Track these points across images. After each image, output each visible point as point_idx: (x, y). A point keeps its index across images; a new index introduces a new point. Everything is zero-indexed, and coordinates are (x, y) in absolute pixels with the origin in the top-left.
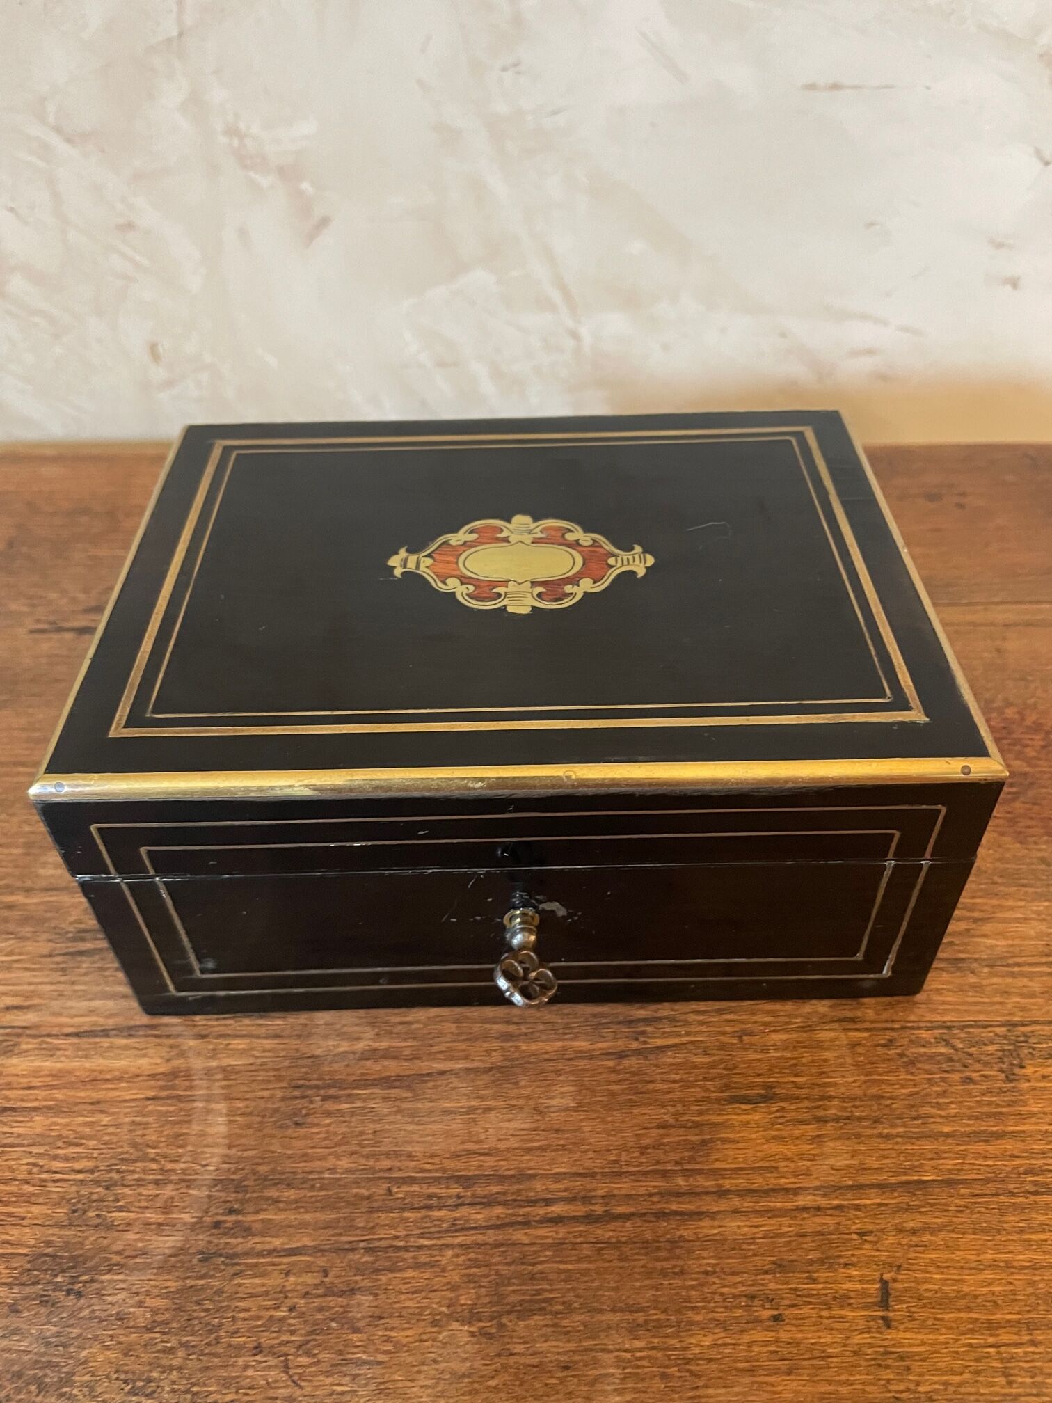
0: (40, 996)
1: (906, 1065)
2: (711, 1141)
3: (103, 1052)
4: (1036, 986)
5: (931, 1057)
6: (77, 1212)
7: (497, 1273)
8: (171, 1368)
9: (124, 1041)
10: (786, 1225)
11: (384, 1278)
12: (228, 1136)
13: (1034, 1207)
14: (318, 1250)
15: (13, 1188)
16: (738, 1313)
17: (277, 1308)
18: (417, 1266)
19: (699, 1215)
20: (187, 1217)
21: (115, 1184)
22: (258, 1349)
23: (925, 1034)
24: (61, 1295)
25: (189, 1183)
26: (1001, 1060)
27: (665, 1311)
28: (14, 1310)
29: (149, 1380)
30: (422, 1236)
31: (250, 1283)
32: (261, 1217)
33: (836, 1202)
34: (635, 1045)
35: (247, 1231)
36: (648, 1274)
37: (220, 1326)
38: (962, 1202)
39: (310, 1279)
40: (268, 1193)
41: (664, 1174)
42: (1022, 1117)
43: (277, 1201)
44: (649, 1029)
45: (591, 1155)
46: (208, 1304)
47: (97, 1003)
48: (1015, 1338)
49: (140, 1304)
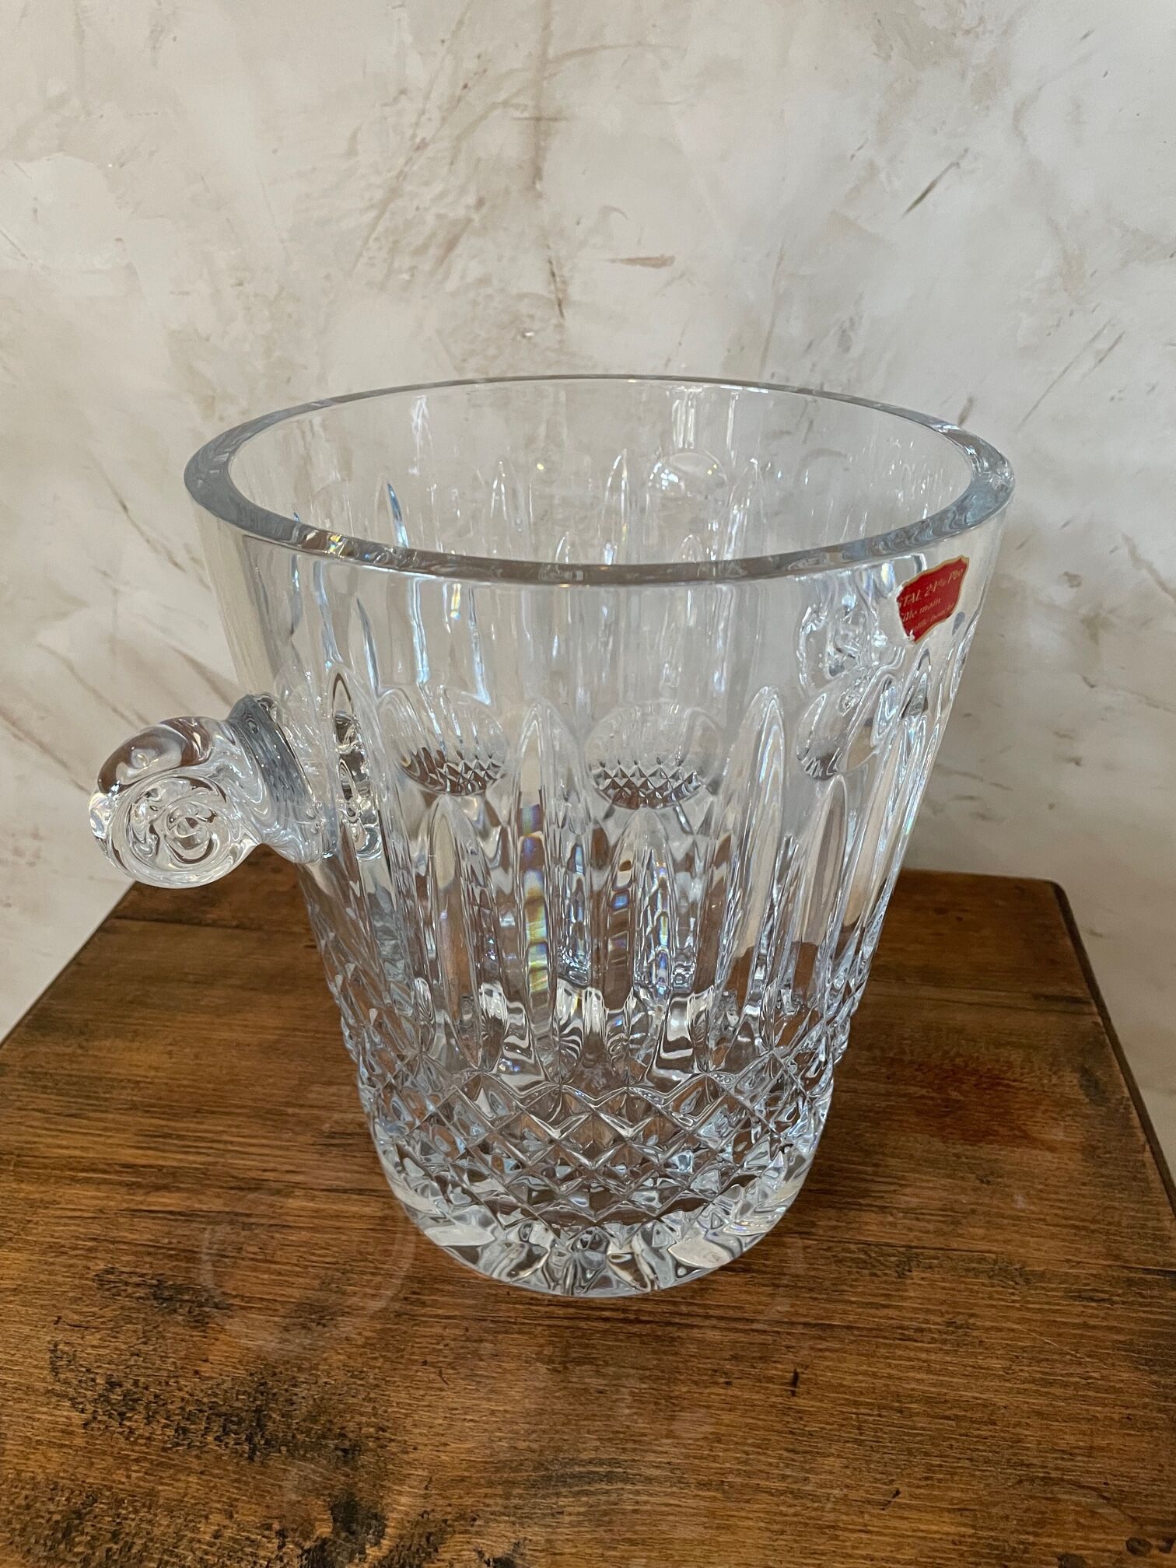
0: (305, 1166)
1: (836, 1262)
3: (344, 1201)
4: (931, 1227)
5: (852, 1259)
6: (325, 1285)
7: (567, 1342)
8: (375, 1367)
9: (356, 1197)
10: (742, 1338)
11: (500, 1337)
12: (415, 1254)
13: (898, 1347)
14: (463, 1318)
15: (288, 1268)
16: (705, 1378)
17: (438, 1344)
18: (520, 1333)
19: (692, 1326)
21: (348, 1272)
22: (425, 1363)
23: (852, 1247)
24: (314, 1325)
25: (391, 1276)
26: (898, 1266)
27: (663, 1371)
28: (286, 1329)
29: (362, 1372)
30: (525, 1318)
31: (422, 1330)
32: (432, 1297)
35: (423, 1304)
36: (655, 1352)
37: (404, 1350)
38: (852, 1338)
39: (457, 1332)
40: (436, 1286)
41: (675, 1303)
42: (903, 1298)
46: (398, 1338)
47: (341, 1174)
48: (868, 1411)
49: (360, 1334)
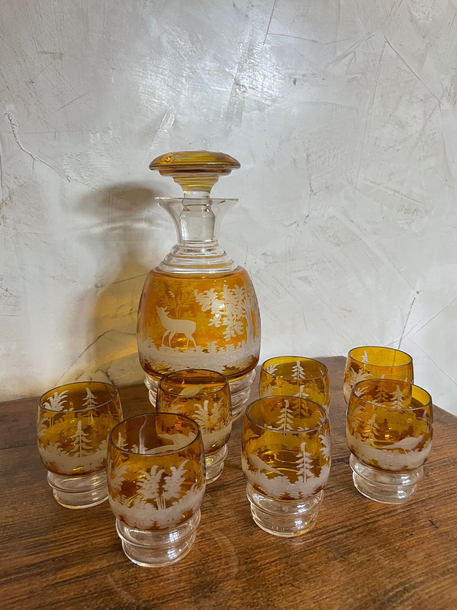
2: (367, 506)
20: (235, 564)
33: (407, 509)
34: (332, 493)
43: (259, 552)
44: (334, 489)
45: (339, 518)
